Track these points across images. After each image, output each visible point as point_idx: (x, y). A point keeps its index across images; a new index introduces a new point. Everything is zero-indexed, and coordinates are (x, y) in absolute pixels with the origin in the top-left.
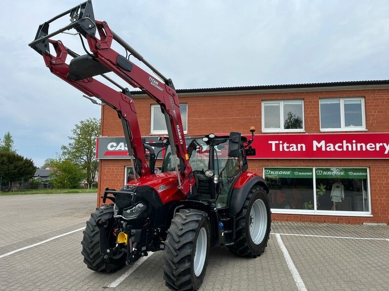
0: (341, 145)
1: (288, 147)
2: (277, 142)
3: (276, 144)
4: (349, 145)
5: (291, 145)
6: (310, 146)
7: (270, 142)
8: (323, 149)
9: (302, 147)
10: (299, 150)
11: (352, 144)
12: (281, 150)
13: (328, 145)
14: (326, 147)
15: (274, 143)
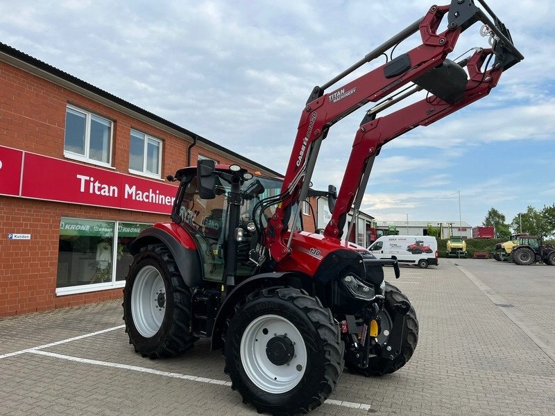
0: (147, 194)
1: (100, 189)
2: (88, 178)
3: (86, 180)
4: (154, 195)
5: (103, 186)
6: (122, 191)
7: (79, 176)
8: (134, 198)
9: (114, 190)
10: (111, 195)
11: (156, 194)
12: (91, 191)
13: (138, 192)
14: (136, 195)
15: (83, 178)
